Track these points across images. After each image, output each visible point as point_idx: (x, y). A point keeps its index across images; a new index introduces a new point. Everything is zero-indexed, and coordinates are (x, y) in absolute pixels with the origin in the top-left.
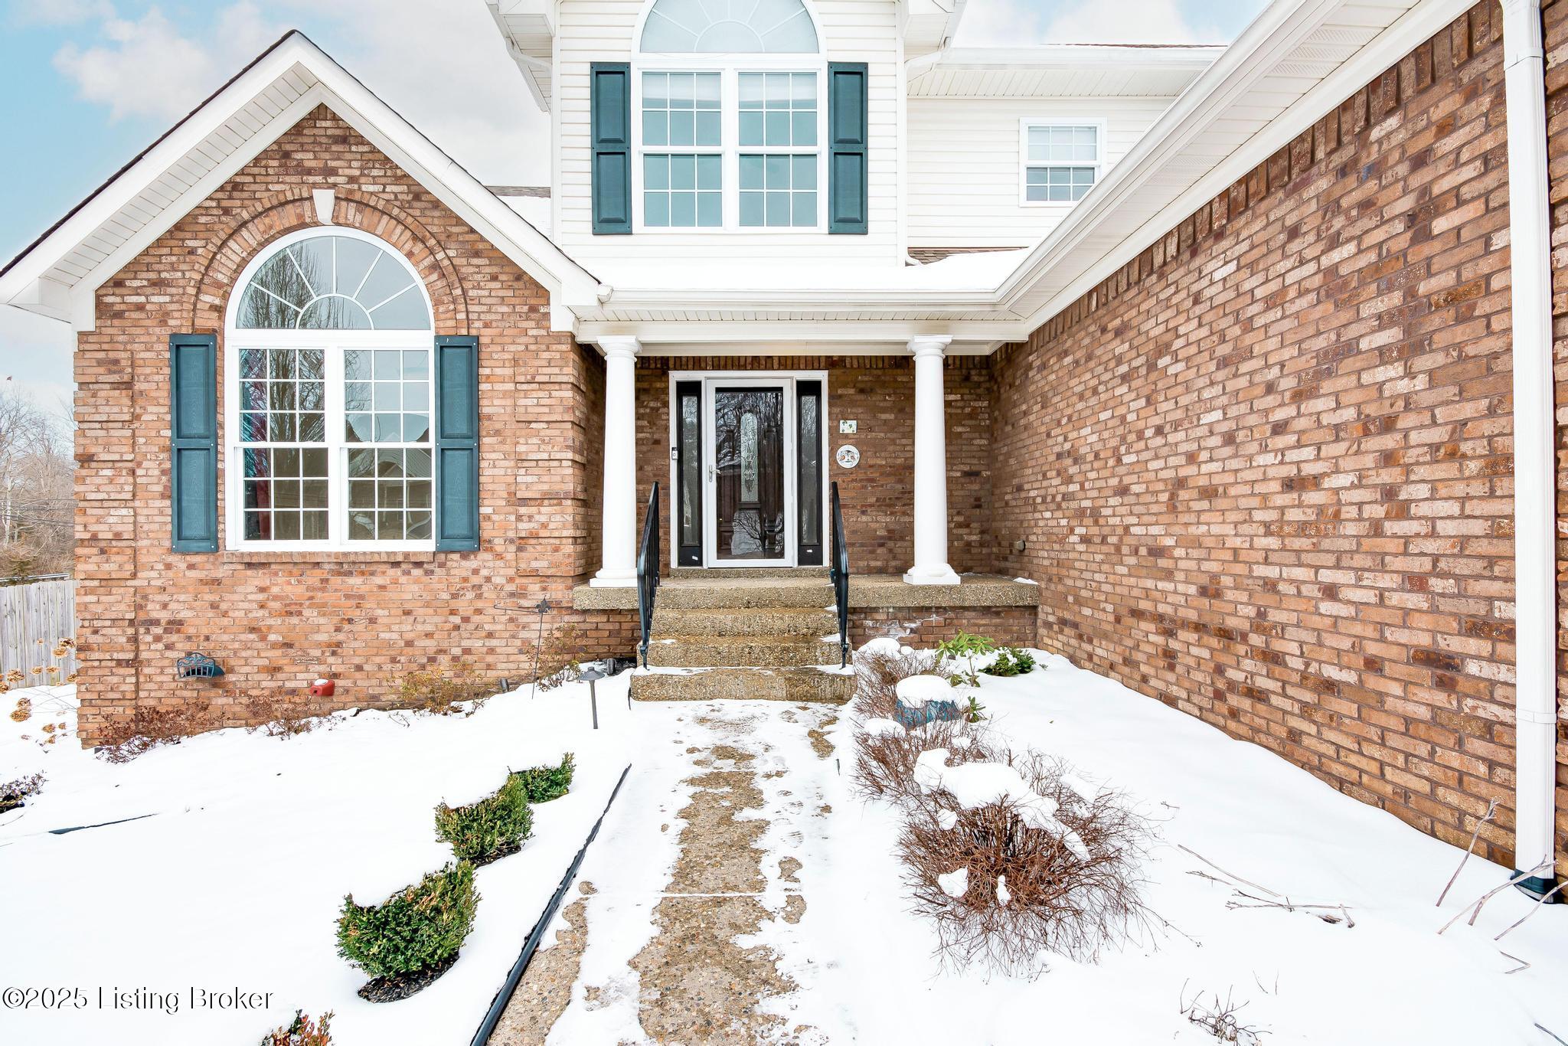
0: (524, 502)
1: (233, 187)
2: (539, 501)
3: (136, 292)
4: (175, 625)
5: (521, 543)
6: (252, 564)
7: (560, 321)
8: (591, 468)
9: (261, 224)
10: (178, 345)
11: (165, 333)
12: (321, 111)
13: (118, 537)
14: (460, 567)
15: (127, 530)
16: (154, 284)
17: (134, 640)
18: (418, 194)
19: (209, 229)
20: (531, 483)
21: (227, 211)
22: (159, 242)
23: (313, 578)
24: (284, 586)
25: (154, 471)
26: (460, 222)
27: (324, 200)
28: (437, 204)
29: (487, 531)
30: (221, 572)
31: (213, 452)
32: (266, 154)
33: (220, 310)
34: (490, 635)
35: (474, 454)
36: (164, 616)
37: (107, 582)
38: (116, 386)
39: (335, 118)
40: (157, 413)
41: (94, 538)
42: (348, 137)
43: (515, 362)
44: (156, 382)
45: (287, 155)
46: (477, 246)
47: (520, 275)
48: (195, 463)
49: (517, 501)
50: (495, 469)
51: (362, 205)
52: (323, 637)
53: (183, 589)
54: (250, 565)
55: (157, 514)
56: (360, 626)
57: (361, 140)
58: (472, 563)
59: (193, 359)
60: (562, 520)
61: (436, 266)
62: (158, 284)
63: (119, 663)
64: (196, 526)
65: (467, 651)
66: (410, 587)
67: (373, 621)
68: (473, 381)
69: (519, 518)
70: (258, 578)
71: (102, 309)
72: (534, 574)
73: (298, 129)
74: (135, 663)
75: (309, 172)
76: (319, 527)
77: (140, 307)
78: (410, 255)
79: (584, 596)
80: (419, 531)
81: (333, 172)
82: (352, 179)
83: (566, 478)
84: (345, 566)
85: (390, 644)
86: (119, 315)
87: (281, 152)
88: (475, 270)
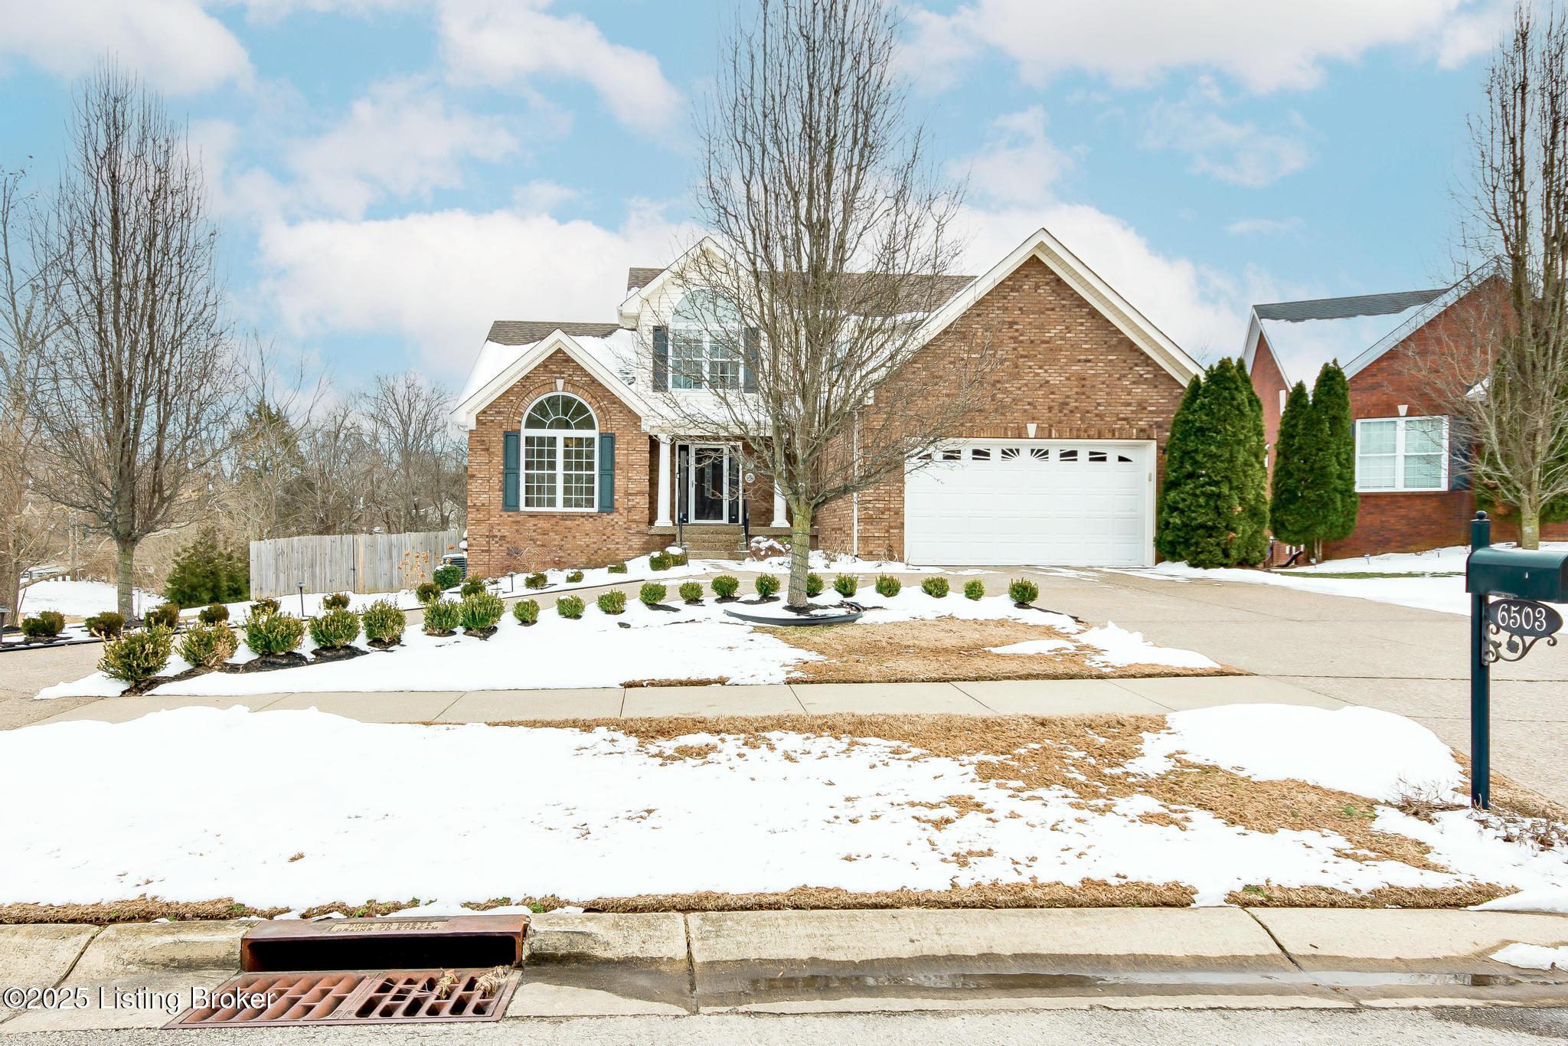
0: (631, 494)
1: (527, 377)
2: (636, 494)
3: (491, 415)
4: (503, 537)
5: (629, 510)
6: (532, 515)
7: (645, 427)
8: (653, 483)
9: (536, 391)
10: (507, 435)
11: (501, 431)
12: (559, 351)
13: (483, 505)
14: (607, 518)
15: (486, 502)
16: (497, 412)
17: (488, 542)
18: (594, 381)
19: (517, 392)
20: (633, 487)
21: (524, 386)
22: (500, 398)
23: (553, 521)
24: (543, 524)
25: (496, 481)
26: (608, 391)
27: (560, 383)
28: (600, 385)
29: (617, 504)
30: (519, 519)
31: (518, 475)
32: (539, 366)
33: (520, 422)
34: (617, 543)
35: (612, 477)
36: (499, 534)
37: (479, 522)
38: (483, 450)
39: (564, 353)
40: (498, 460)
41: (475, 505)
42: (568, 360)
43: (628, 444)
44: (498, 448)
45: (546, 366)
46: (614, 400)
47: (630, 411)
48: (512, 477)
49: (627, 494)
50: (619, 482)
51: (573, 385)
52: (556, 543)
53: (506, 525)
54: (530, 516)
55: (498, 497)
56: (570, 538)
57: (573, 361)
58: (611, 517)
59: (512, 439)
60: (643, 502)
61: (599, 407)
62: (499, 413)
63: (483, 551)
64: (512, 502)
65: (609, 549)
66: (588, 525)
67: (574, 537)
68: (613, 449)
69: (629, 500)
70: (533, 521)
71: (478, 421)
72: (634, 521)
73: (551, 357)
74: (488, 551)
75: (554, 372)
76: (552, 502)
77: (492, 421)
78: (590, 403)
79: (652, 532)
80: (590, 503)
81: (563, 373)
82: (570, 375)
83: (645, 486)
84: (565, 517)
85: (580, 546)
86: (484, 424)
87: (544, 365)
88: (613, 408)
